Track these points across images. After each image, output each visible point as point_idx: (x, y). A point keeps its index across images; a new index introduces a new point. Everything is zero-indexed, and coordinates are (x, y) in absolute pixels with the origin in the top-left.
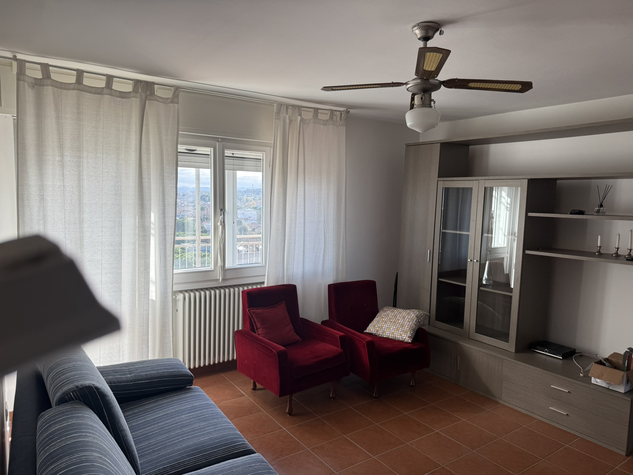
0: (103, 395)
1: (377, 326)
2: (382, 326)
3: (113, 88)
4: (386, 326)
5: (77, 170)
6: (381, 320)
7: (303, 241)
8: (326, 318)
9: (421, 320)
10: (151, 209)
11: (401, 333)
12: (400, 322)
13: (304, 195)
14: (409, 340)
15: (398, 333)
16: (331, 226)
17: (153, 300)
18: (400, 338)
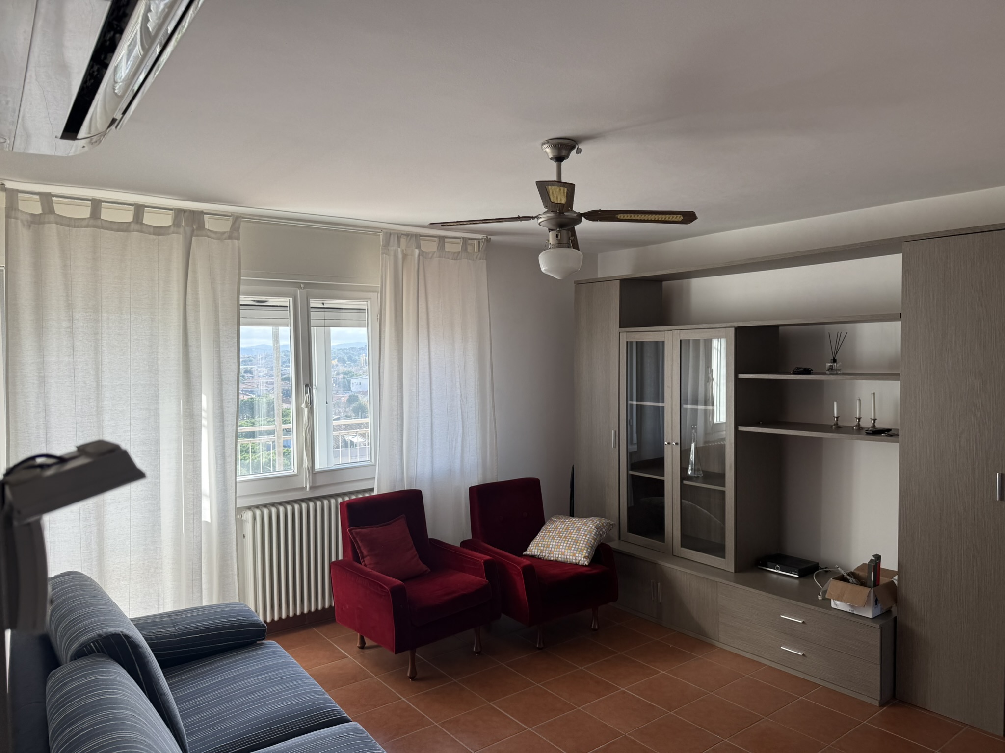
0: (135, 646)
1: (542, 544)
2: (549, 543)
3: (143, 222)
4: (554, 543)
5: (93, 339)
6: (547, 536)
7: (430, 425)
8: (469, 536)
9: (603, 532)
10: (201, 389)
11: (575, 552)
12: (573, 537)
13: (430, 358)
14: (585, 561)
15: (570, 553)
16: (472, 401)
17: (206, 522)
18: (572, 559)
